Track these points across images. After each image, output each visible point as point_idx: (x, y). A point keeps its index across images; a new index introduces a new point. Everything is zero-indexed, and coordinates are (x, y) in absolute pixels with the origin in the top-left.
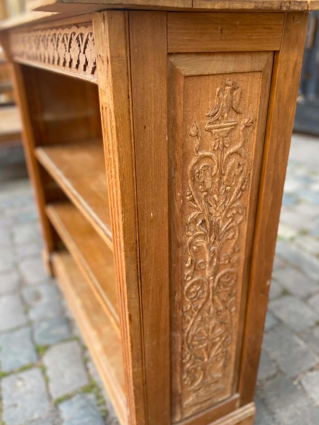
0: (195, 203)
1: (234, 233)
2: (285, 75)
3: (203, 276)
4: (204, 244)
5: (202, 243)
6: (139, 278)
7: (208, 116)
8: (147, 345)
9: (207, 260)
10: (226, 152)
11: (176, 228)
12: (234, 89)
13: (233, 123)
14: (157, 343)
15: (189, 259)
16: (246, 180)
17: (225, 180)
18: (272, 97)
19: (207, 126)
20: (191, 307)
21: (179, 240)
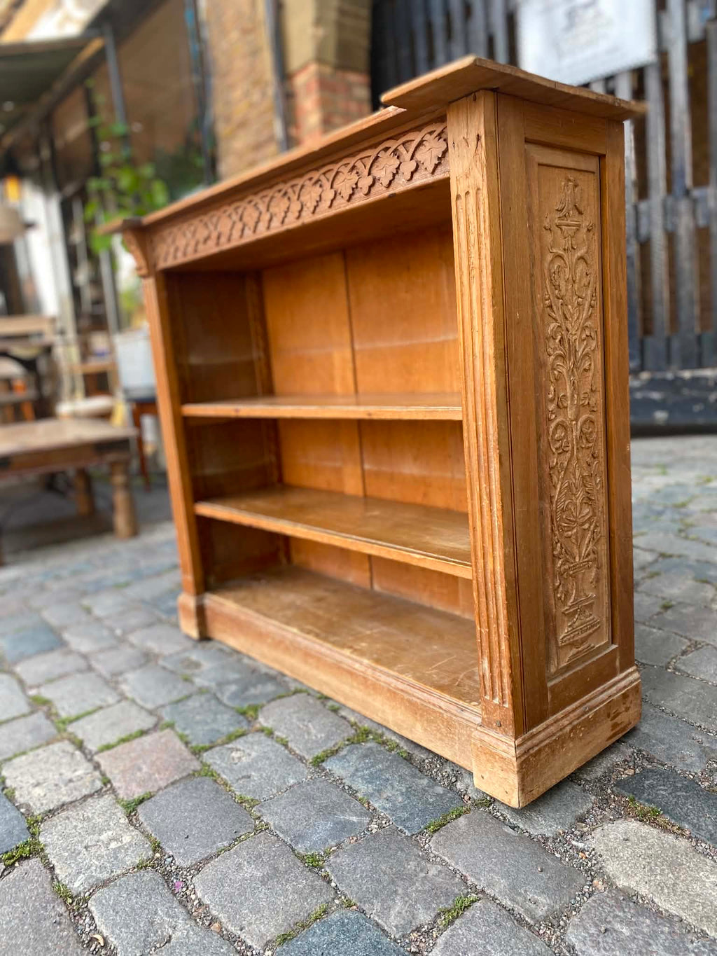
0: (553, 311)
1: (589, 363)
2: (613, 181)
3: (566, 416)
4: (564, 370)
5: (561, 368)
6: (508, 401)
7: (557, 210)
8: (518, 510)
9: (568, 394)
10: (574, 255)
11: (537, 340)
12: (576, 186)
13: (578, 223)
14: (528, 509)
15: (552, 388)
16: (594, 295)
17: (576, 289)
18: (604, 204)
19: (557, 221)
20: (557, 463)
21: (542, 358)
